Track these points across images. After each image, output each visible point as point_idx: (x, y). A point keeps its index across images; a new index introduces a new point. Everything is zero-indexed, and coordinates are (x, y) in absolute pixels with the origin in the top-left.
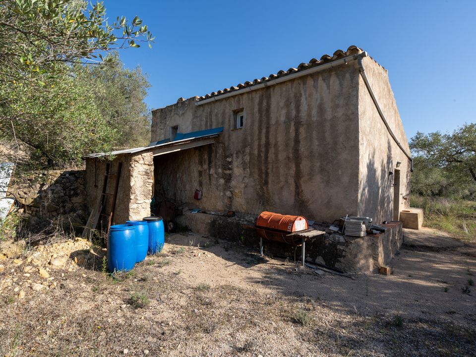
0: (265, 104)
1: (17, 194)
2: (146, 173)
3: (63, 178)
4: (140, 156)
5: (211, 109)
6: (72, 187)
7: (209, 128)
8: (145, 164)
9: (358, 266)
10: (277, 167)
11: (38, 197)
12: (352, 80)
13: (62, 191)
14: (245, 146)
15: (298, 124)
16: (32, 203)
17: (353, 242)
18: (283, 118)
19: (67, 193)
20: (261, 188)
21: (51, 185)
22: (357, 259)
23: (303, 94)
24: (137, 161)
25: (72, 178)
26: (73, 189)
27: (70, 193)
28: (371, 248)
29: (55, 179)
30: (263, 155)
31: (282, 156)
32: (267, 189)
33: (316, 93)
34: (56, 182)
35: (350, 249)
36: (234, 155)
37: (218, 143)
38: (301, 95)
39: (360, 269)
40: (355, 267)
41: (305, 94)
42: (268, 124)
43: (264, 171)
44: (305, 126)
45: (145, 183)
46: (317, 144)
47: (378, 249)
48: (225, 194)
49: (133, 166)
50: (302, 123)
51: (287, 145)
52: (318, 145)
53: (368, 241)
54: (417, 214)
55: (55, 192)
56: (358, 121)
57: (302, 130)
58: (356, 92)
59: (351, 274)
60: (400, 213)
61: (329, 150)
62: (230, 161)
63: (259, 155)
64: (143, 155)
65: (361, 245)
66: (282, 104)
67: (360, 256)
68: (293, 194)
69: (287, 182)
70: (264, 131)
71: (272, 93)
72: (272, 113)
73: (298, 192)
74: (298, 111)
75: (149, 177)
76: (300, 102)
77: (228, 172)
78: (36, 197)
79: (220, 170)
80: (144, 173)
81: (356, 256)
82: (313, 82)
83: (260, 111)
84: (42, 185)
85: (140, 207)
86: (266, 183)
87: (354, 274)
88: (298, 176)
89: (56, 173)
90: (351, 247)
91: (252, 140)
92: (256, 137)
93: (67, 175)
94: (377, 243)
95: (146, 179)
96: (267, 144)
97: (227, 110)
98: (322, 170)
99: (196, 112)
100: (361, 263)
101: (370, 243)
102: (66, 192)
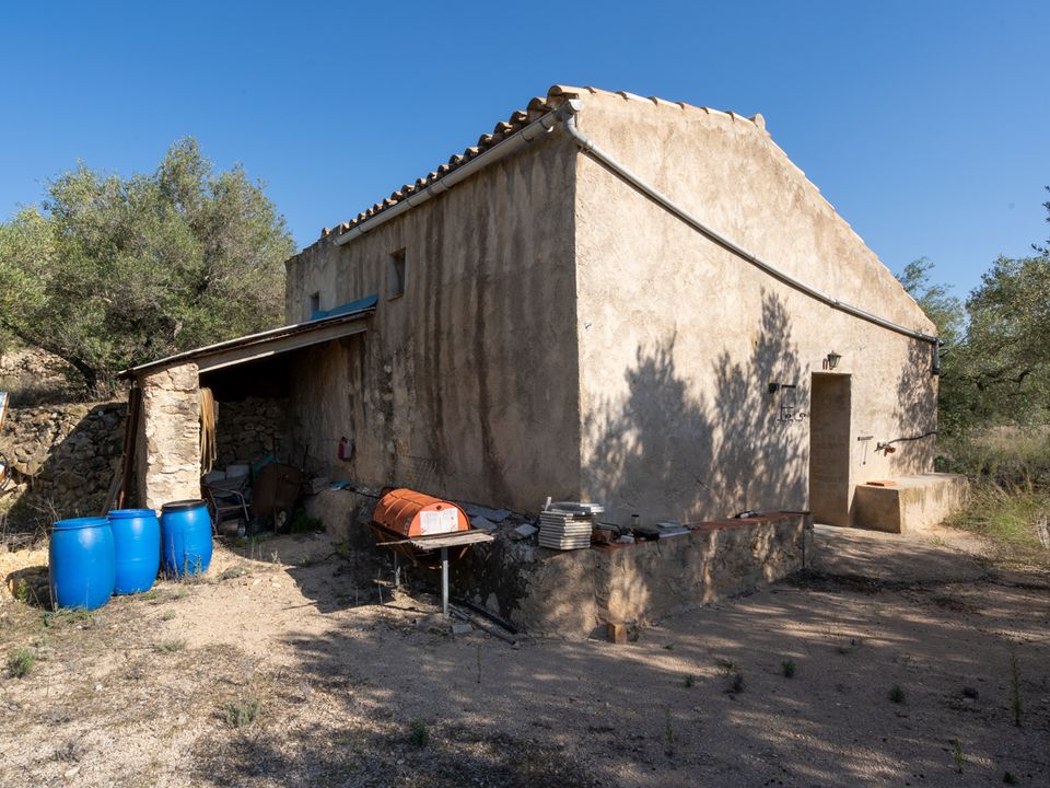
0: (435, 237)
1: (13, 454)
2: (180, 408)
3: (93, 420)
4: (164, 374)
5: (361, 253)
6: (110, 438)
7: (359, 298)
8: (176, 390)
9: (551, 617)
10: (454, 386)
11: (49, 459)
12: (565, 169)
13: (91, 446)
14: (407, 339)
15: (482, 282)
16: (39, 470)
17: (546, 561)
18: (460, 270)
19: (101, 450)
20: (434, 434)
21: (69, 435)
22: (549, 603)
23: (491, 209)
24: (157, 385)
25: (110, 419)
26: (113, 442)
27: (106, 450)
28: (592, 578)
29: (77, 422)
30: (432, 357)
31: (459, 358)
32: (442, 436)
33: (511, 206)
34: (80, 428)
35: (538, 578)
36: (394, 359)
37: (372, 330)
38: (488, 214)
39: (555, 626)
40: (542, 622)
41: (495, 210)
42: (439, 282)
43: (435, 394)
44: (493, 286)
45: (179, 430)
46: (511, 328)
47: (608, 580)
48: (385, 447)
49: (149, 395)
50: (488, 280)
51: (466, 332)
52: (512, 331)
53: (587, 561)
54: (897, 491)
55: (76, 448)
56: (575, 271)
57: (488, 297)
58: (570, 200)
59: (533, 635)
60: (858, 489)
61: (530, 343)
62: (389, 371)
63: (427, 358)
64: (172, 370)
65: (567, 569)
66: (460, 235)
67: (558, 595)
68: (481, 446)
69: (469, 419)
70: (433, 299)
71: (445, 211)
72: (445, 259)
73: (488, 446)
74: (484, 251)
75: (189, 417)
76: (487, 230)
77: (387, 397)
78: (45, 458)
79: (377, 394)
80: (175, 409)
81: (548, 594)
82: (506, 180)
83: (428, 252)
84: (56, 434)
85: (173, 481)
86: (440, 422)
87: (538, 635)
88: (484, 407)
89: (79, 411)
90: (541, 573)
91: (416, 322)
92: (422, 317)
93: (101, 413)
94: (608, 564)
95: (182, 422)
96: (438, 332)
97: (383, 255)
98: (520, 391)
99: (341, 259)
100: (557, 613)
101: (590, 566)
102: (98, 449)
